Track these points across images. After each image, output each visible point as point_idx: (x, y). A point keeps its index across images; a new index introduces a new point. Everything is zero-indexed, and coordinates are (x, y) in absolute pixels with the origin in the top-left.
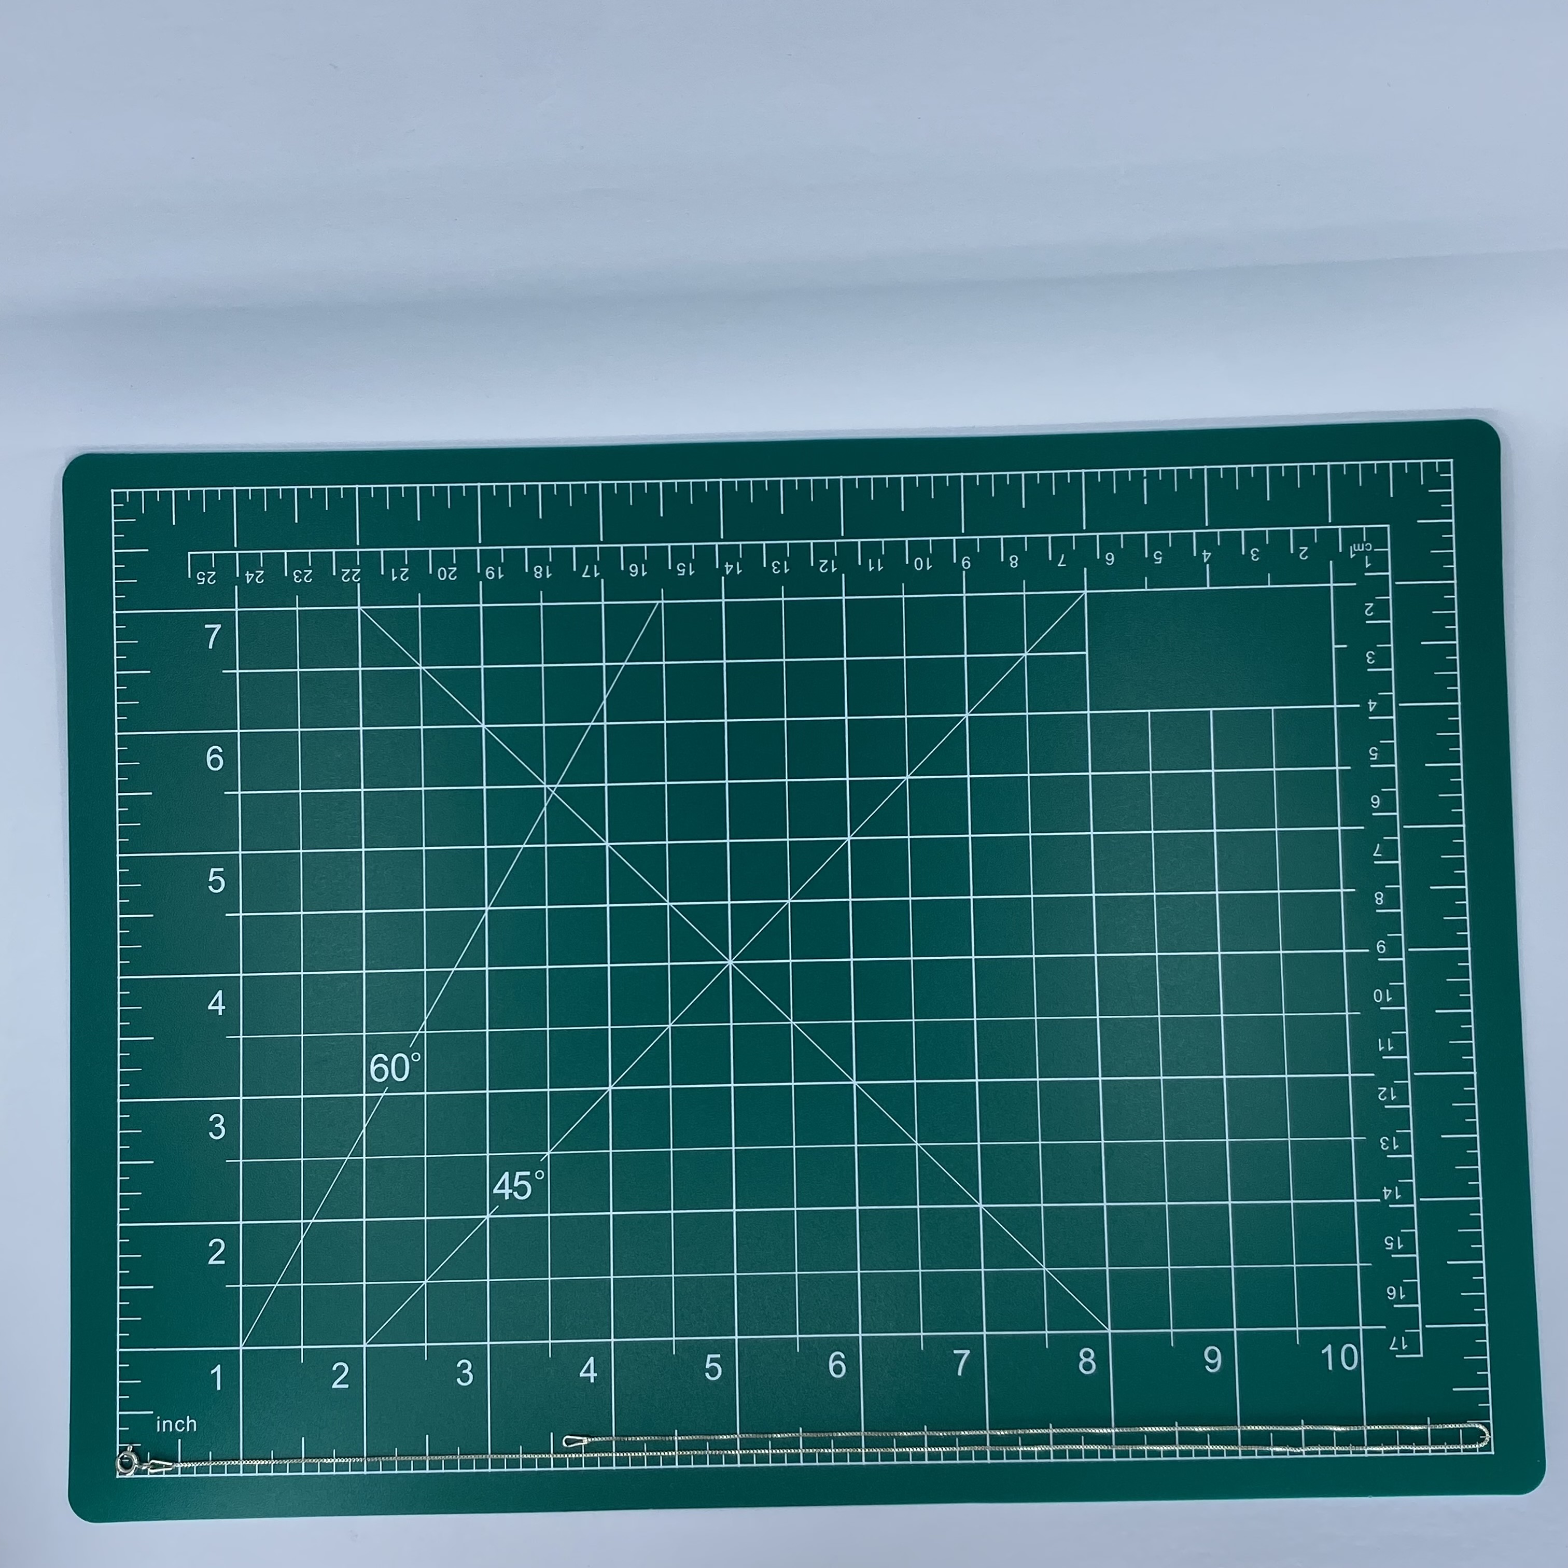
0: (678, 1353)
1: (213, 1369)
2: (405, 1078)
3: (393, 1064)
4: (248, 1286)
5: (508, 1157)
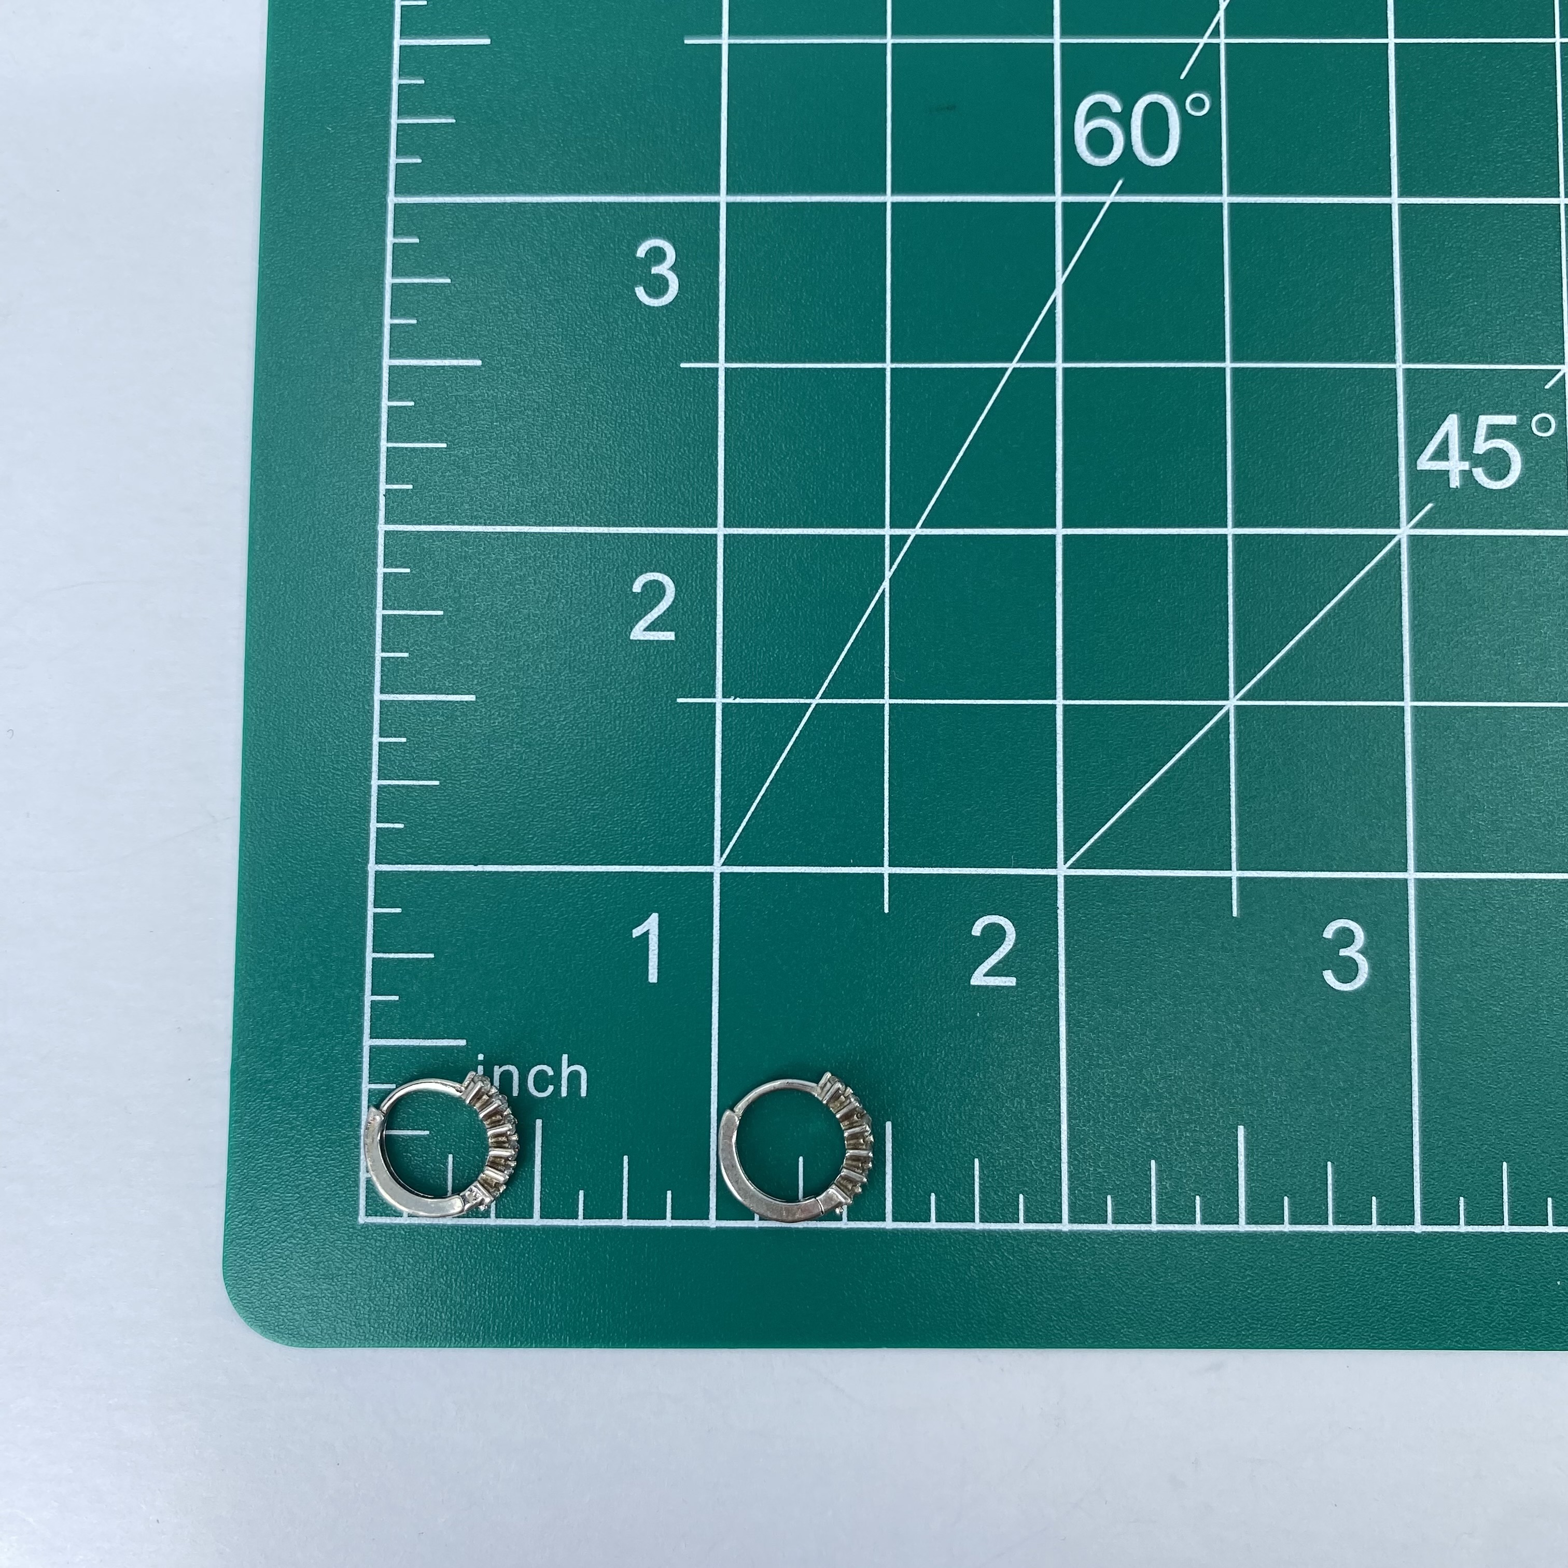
1: (640, 926)
2: (1168, 159)
3: (1136, 120)
4: (738, 700)
5: (1457, 375)
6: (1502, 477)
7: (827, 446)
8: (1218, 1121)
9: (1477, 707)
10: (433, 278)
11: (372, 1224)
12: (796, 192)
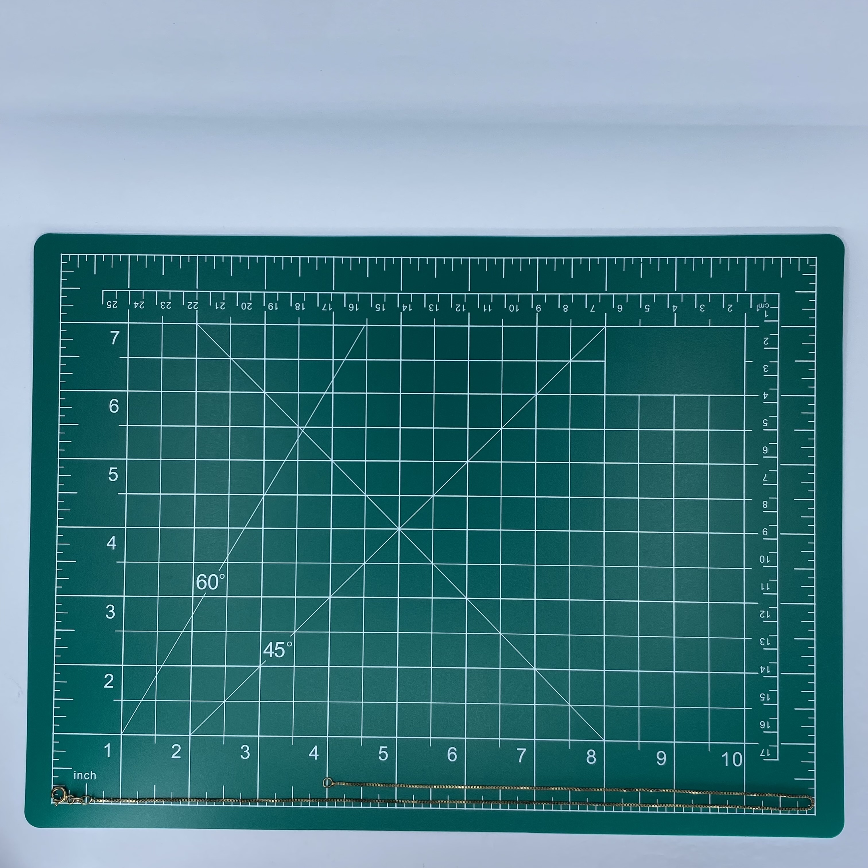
0: (363, 745)
1: (106, 745)
2: (216, 588)
3: (209, 580)
4: (126, 700)
5: (272, 634)
6: (280, 655)
10: (65, 612)
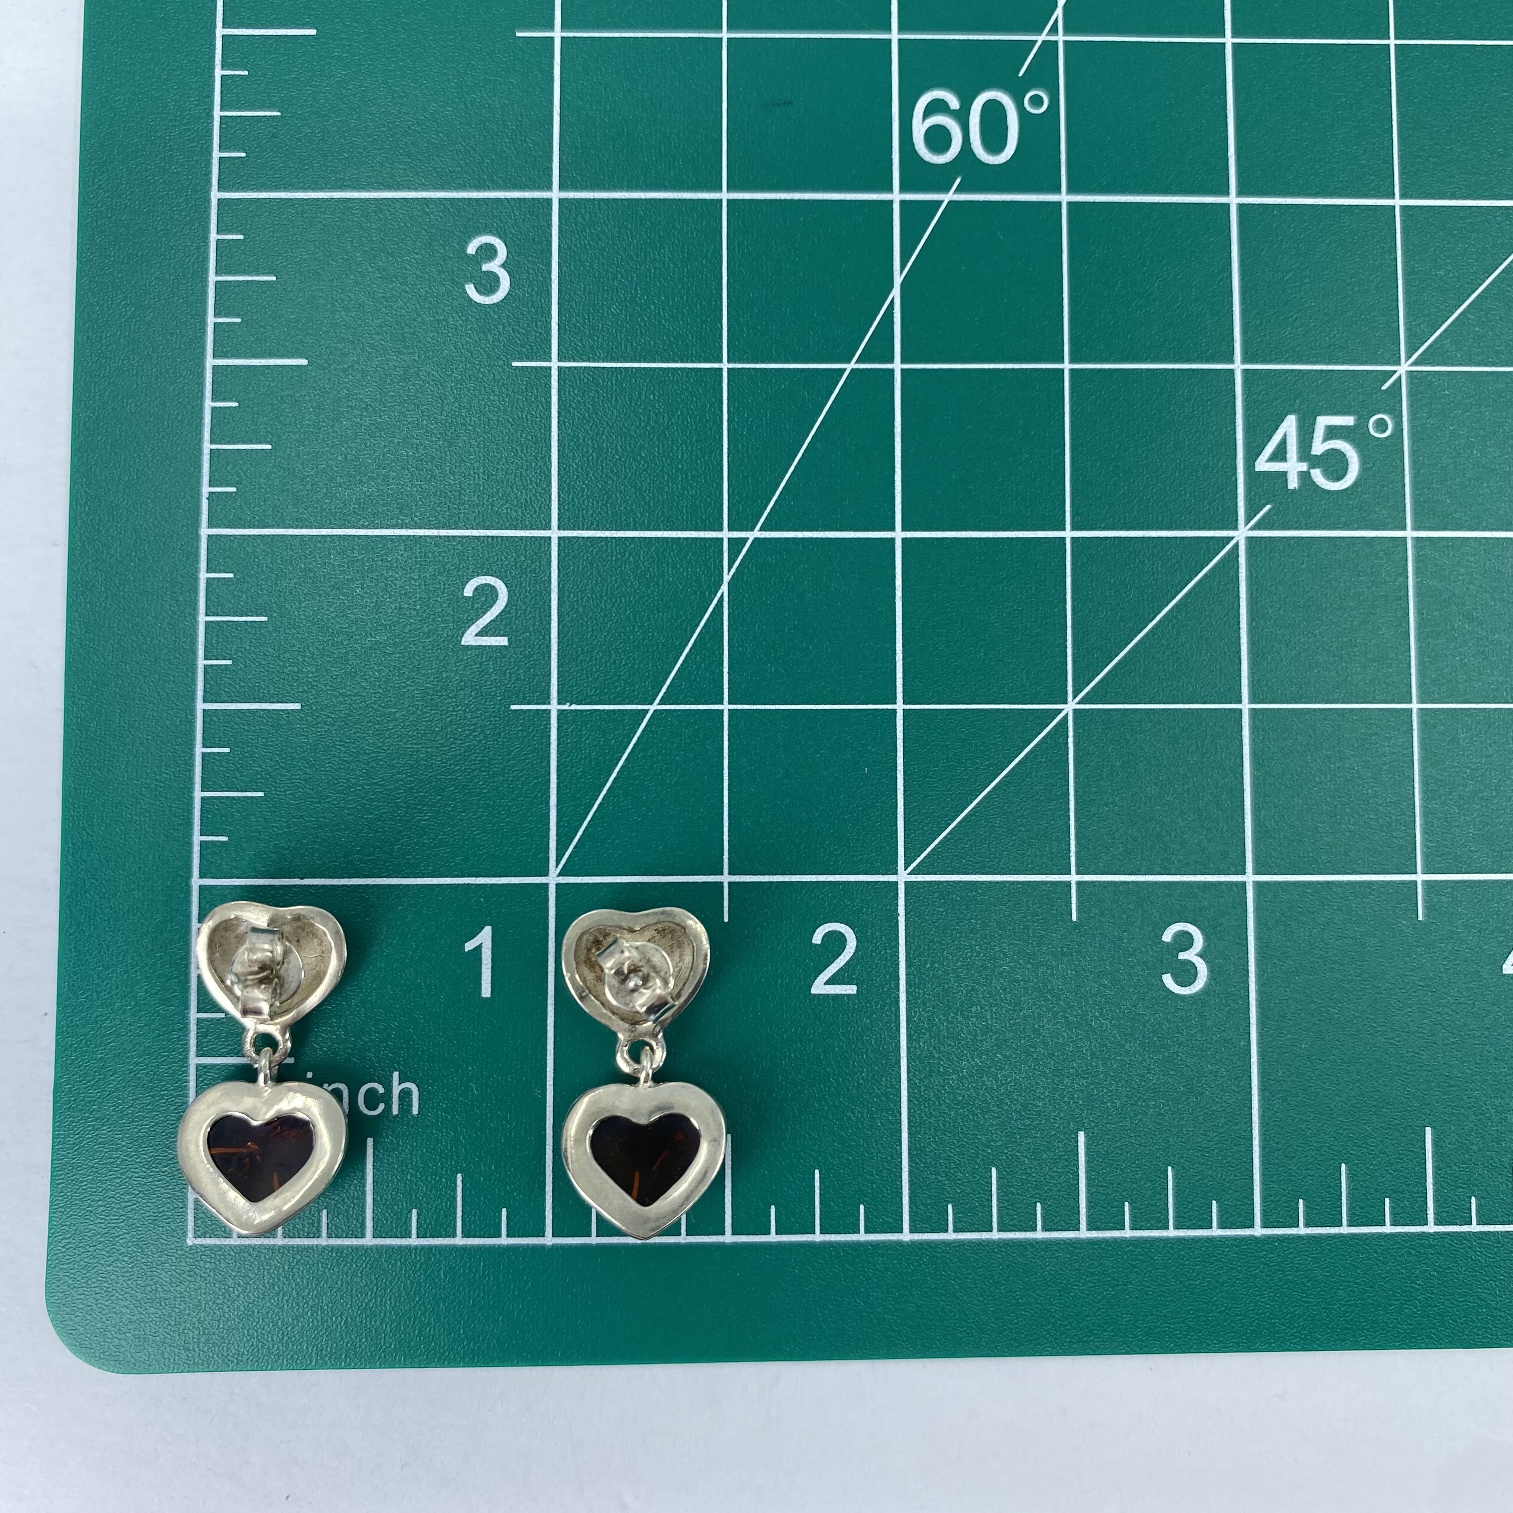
1: (472, 938)
2: (1007, 155)
3: (974, 117)
4: (574, 707)
5: (1295, 376)
6: (1339, 477)
7: (663, 446)
8: (1059, 1127)
9: (1315, 710)
10: (258, 275)
11: (201, 1245)
12: (630, 188)
